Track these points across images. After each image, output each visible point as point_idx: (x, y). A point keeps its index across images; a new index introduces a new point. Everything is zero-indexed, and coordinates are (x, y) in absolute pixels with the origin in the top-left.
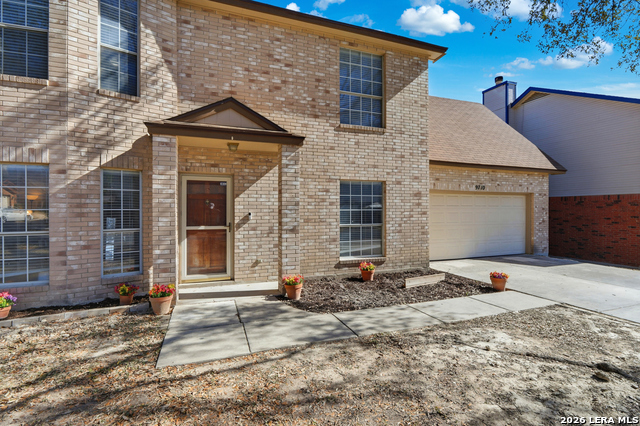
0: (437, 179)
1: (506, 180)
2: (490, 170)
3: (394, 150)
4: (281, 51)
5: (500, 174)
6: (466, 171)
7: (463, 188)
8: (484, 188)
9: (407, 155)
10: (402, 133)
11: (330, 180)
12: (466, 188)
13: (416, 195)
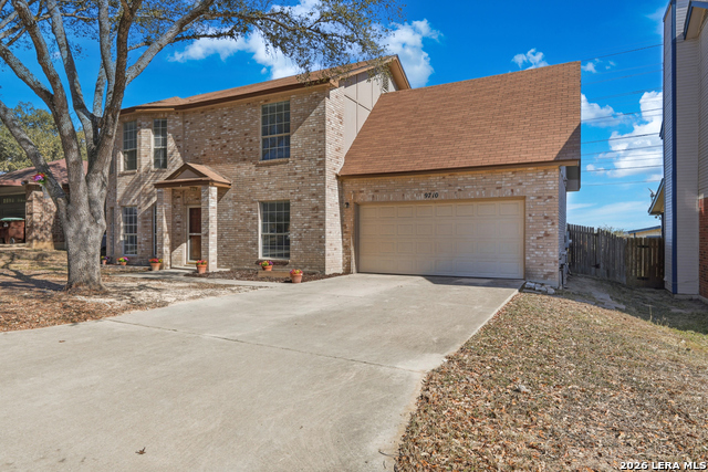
0: (376, 191)
1: (471, 183)
2: (446, 175)
3: (295, 174)
4: (227, 123)
5: (460, 177)
6: (411, 180)
7: (408, 197)
8: (436, 195)
9: (306, 176)
10: (302, 159)
11: (253, 202)
12: (412, 197)
13: (313, 209)
